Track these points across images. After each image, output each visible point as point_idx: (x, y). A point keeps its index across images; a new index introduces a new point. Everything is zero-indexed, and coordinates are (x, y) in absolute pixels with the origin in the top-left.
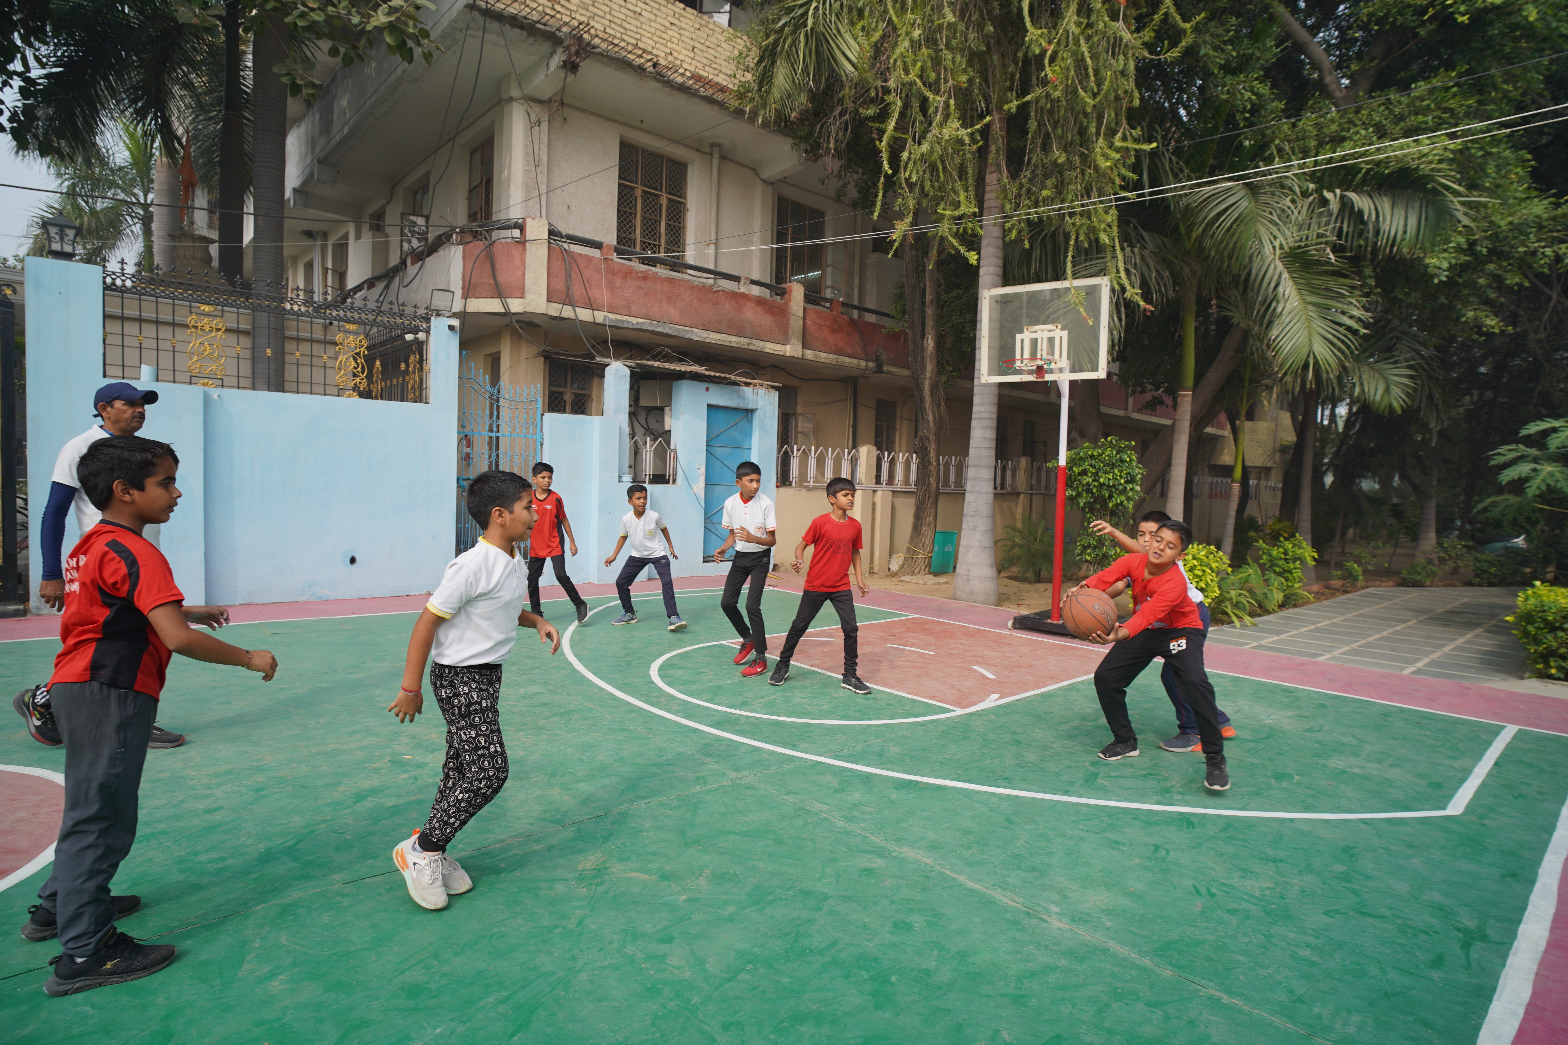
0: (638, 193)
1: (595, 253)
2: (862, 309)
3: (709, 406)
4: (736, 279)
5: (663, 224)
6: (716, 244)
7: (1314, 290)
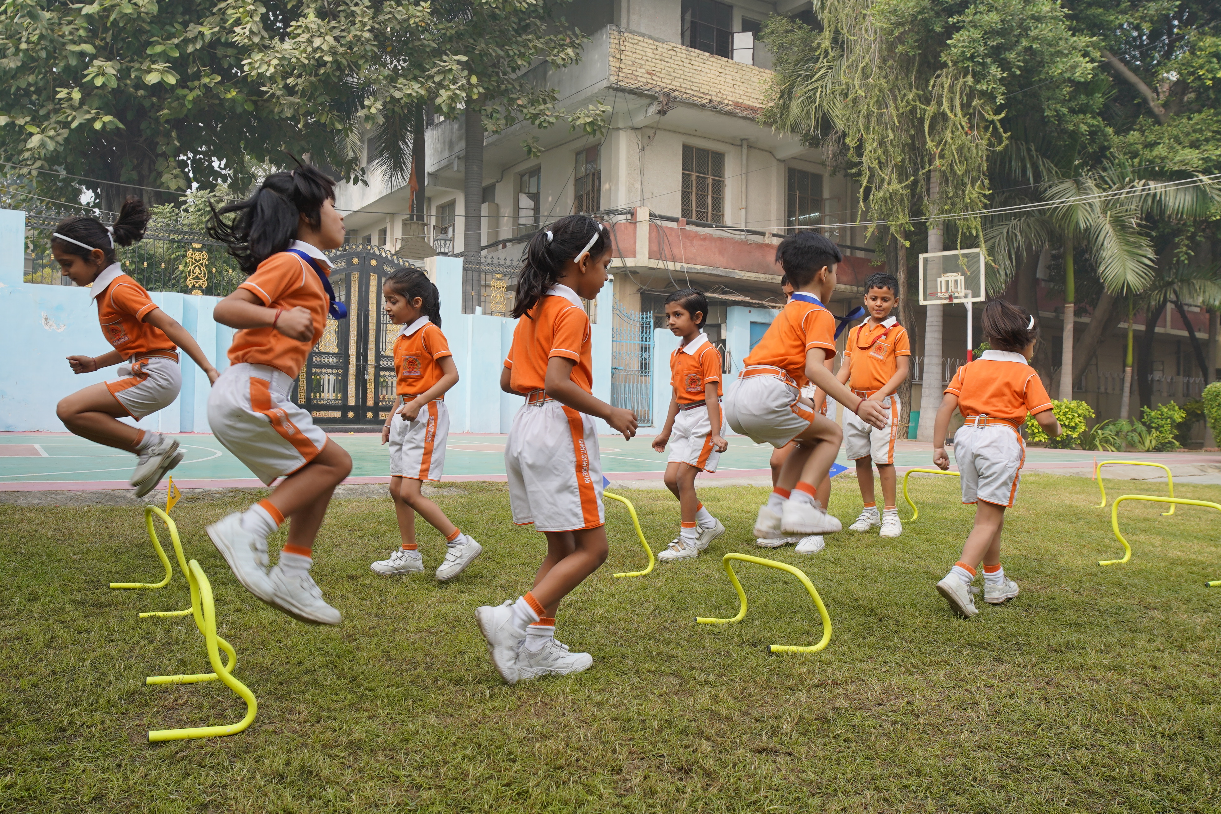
0: (694, 178)
1: (673, 225)
2: (853, 248)
3: (751, 323)
4: (763, 234)
5: (710, 197)
6: (746, 208)
7: (1128, 243)
